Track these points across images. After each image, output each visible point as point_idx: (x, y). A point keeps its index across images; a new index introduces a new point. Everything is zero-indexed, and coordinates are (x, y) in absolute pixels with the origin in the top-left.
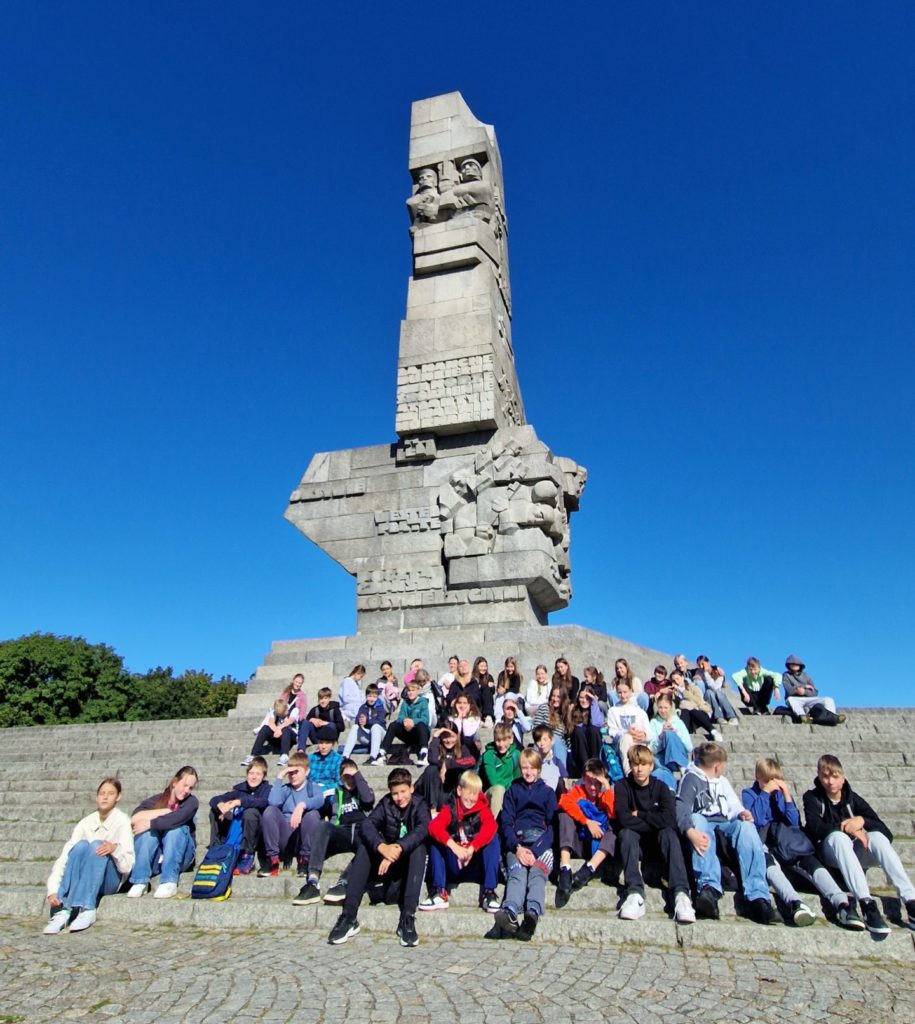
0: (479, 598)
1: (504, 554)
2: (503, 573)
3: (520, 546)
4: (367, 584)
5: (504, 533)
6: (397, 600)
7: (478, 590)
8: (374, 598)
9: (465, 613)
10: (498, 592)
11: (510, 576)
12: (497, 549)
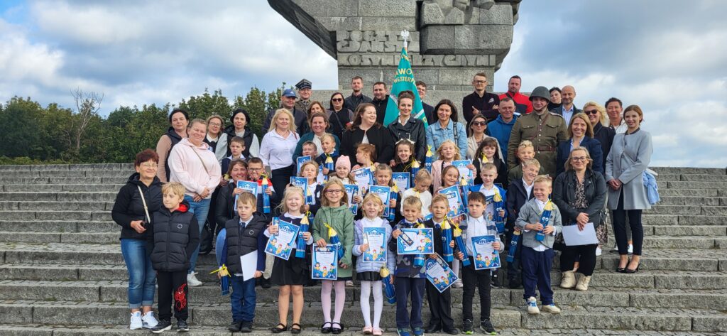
0: (453, 63)
1: (479, 26)
2: (477, 43)
3: (495, 19)
4: (346, 43)
5: (480, 7)
6: (376, 59)
7: (452, 57)
8: (355, 56)
9: (440, 76)
10: (471, 60)
11: (483, 46)
12: (474, 20)
